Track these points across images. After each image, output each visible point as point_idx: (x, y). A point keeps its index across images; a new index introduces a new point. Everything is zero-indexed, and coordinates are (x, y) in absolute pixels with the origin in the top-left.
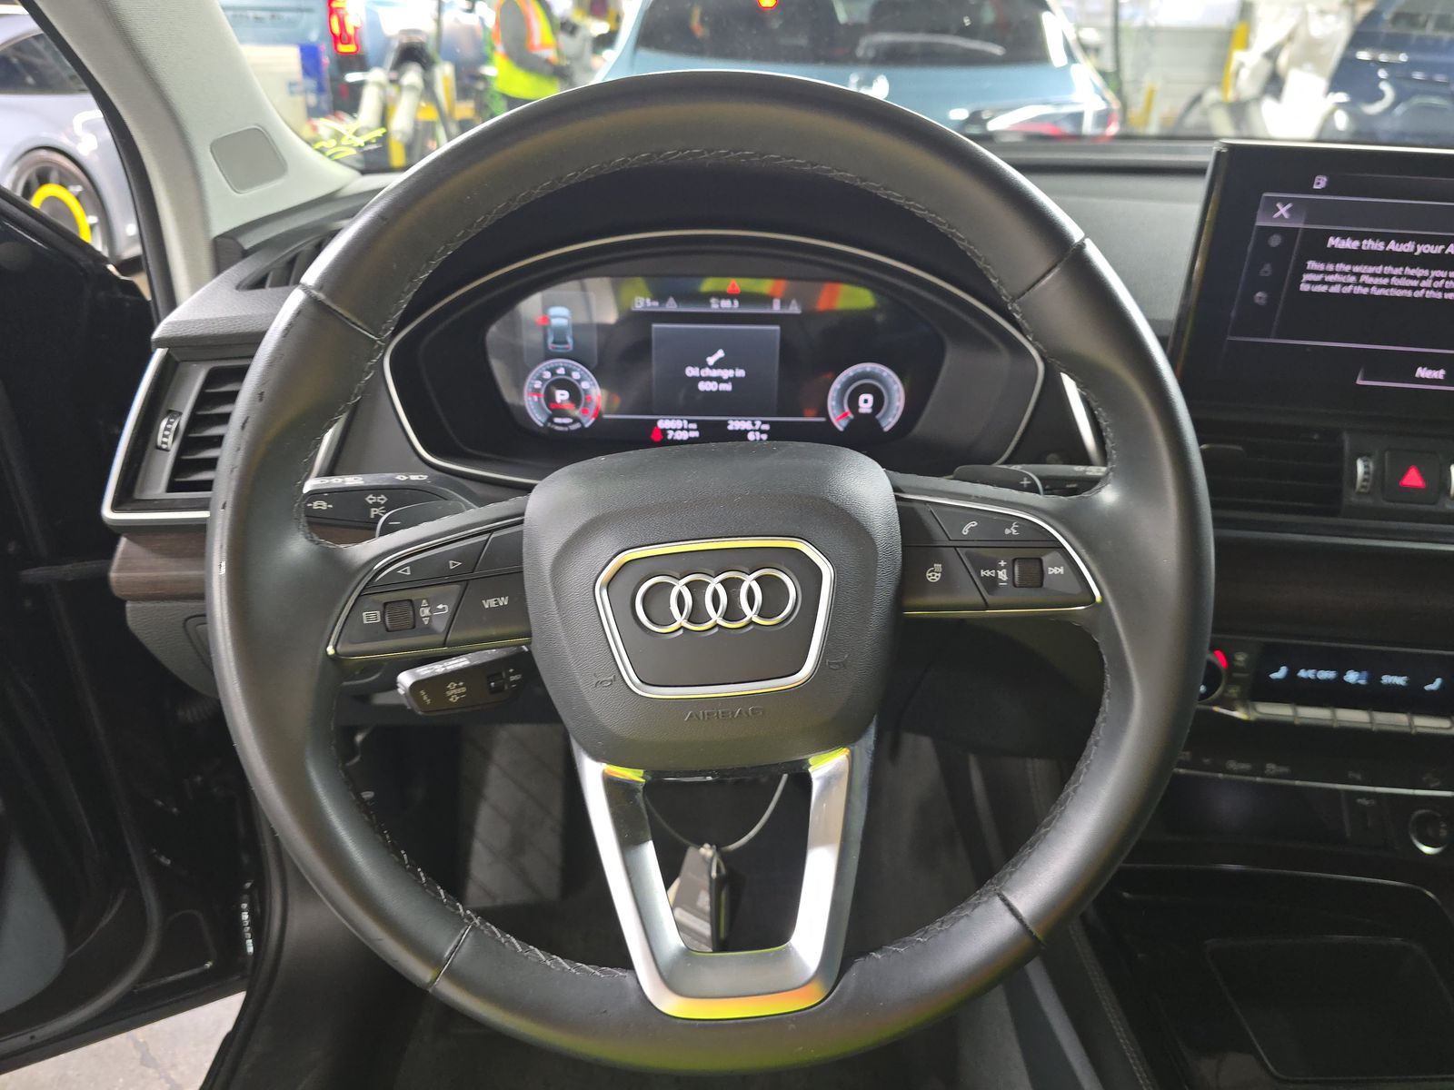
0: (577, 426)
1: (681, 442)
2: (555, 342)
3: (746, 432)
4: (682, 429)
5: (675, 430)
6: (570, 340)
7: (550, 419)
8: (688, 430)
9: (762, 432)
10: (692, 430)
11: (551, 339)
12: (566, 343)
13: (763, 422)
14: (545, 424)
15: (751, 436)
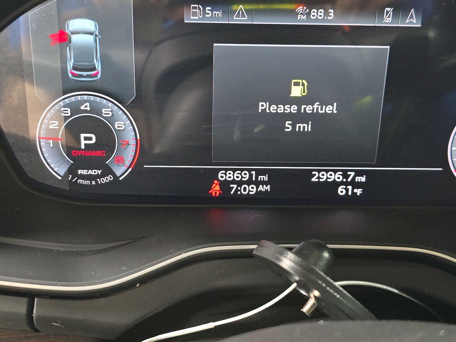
0: (109, 178)
1: (248, 199)
2: (74, 68)
3: (336, 184)
4: (249, 182)
5: (240, 183)
6: (98, 65)
7: (72, 170)
8: (258, 183)
9: (355, 185)
10: (263, 183)
11: (70, 65)
12: (94, 69)
13: (358, 173)
14: (64, 177)
15: (341, 191)
